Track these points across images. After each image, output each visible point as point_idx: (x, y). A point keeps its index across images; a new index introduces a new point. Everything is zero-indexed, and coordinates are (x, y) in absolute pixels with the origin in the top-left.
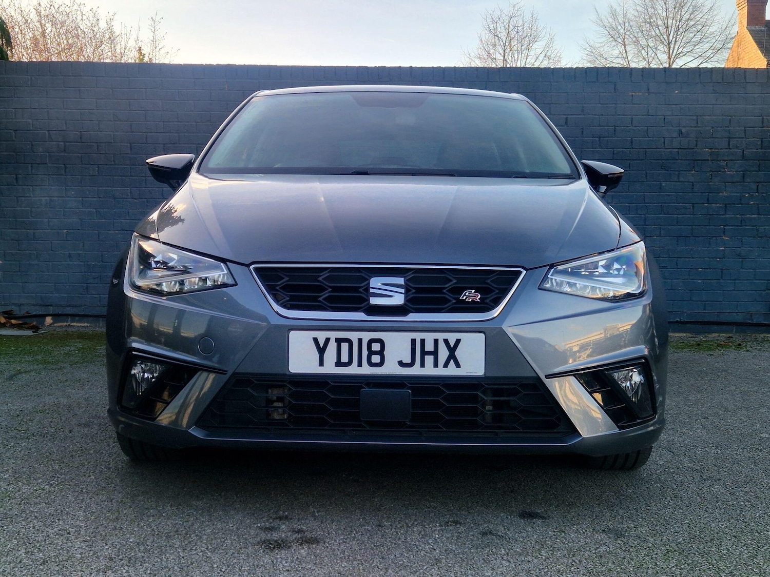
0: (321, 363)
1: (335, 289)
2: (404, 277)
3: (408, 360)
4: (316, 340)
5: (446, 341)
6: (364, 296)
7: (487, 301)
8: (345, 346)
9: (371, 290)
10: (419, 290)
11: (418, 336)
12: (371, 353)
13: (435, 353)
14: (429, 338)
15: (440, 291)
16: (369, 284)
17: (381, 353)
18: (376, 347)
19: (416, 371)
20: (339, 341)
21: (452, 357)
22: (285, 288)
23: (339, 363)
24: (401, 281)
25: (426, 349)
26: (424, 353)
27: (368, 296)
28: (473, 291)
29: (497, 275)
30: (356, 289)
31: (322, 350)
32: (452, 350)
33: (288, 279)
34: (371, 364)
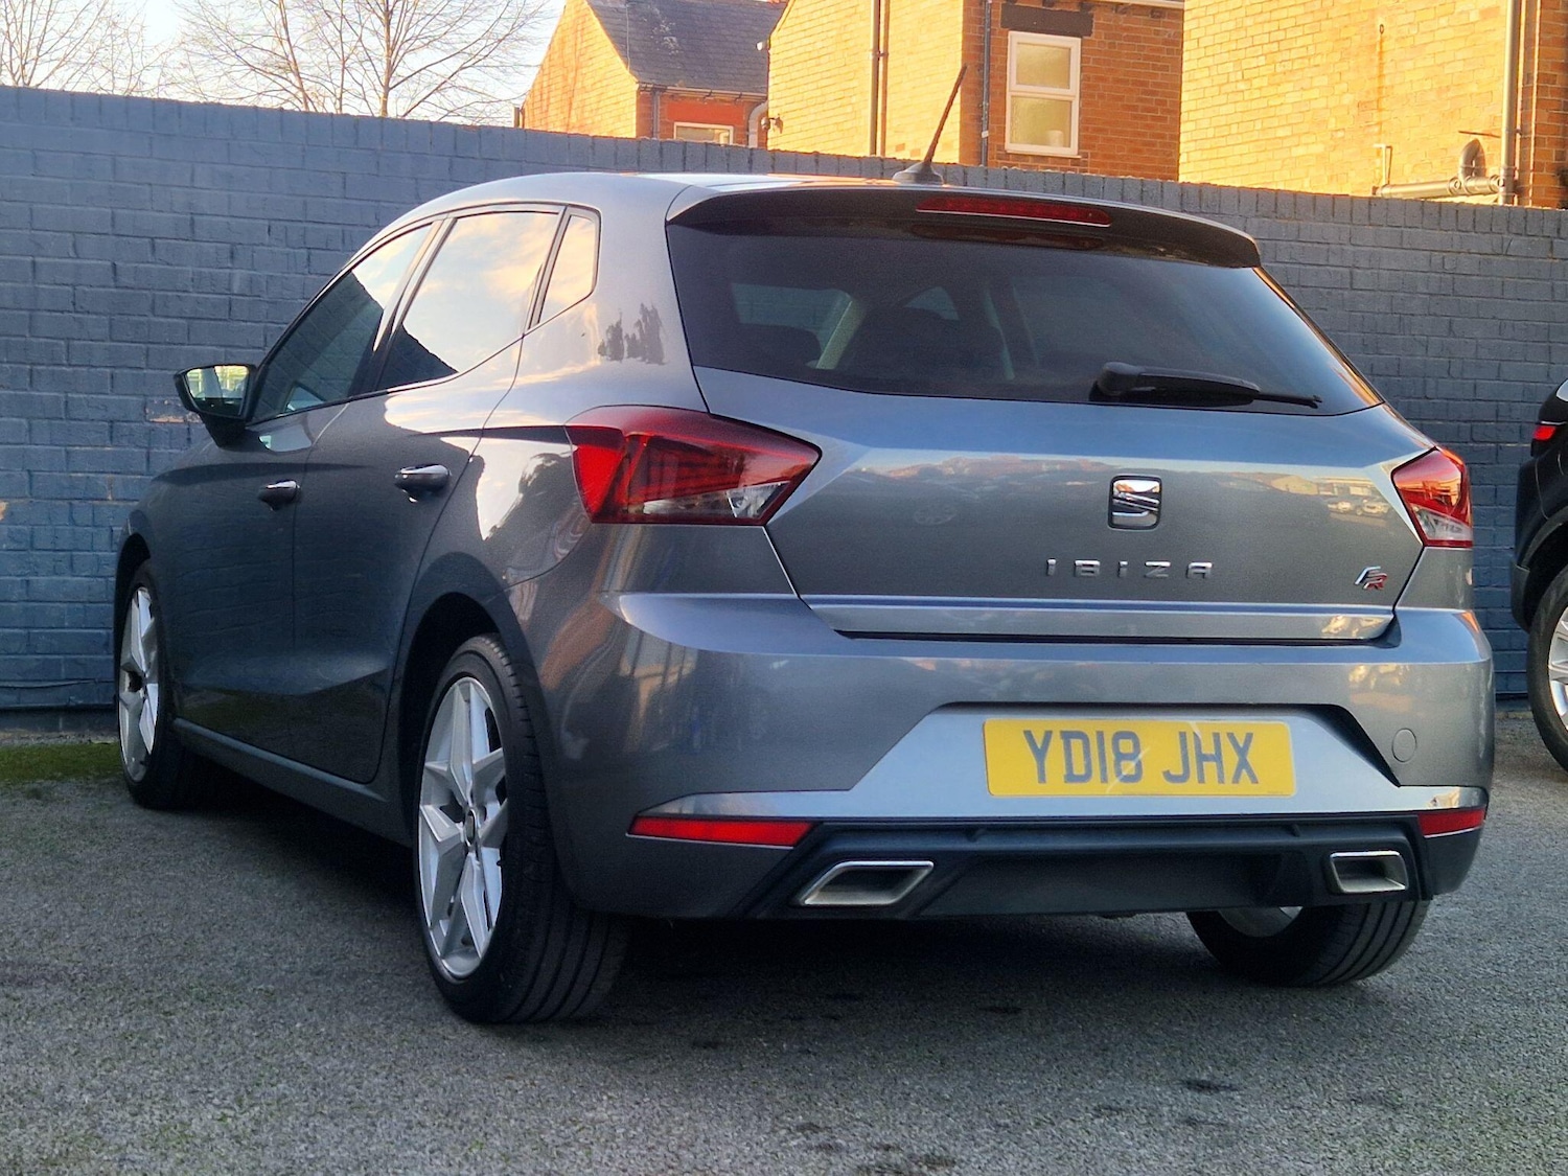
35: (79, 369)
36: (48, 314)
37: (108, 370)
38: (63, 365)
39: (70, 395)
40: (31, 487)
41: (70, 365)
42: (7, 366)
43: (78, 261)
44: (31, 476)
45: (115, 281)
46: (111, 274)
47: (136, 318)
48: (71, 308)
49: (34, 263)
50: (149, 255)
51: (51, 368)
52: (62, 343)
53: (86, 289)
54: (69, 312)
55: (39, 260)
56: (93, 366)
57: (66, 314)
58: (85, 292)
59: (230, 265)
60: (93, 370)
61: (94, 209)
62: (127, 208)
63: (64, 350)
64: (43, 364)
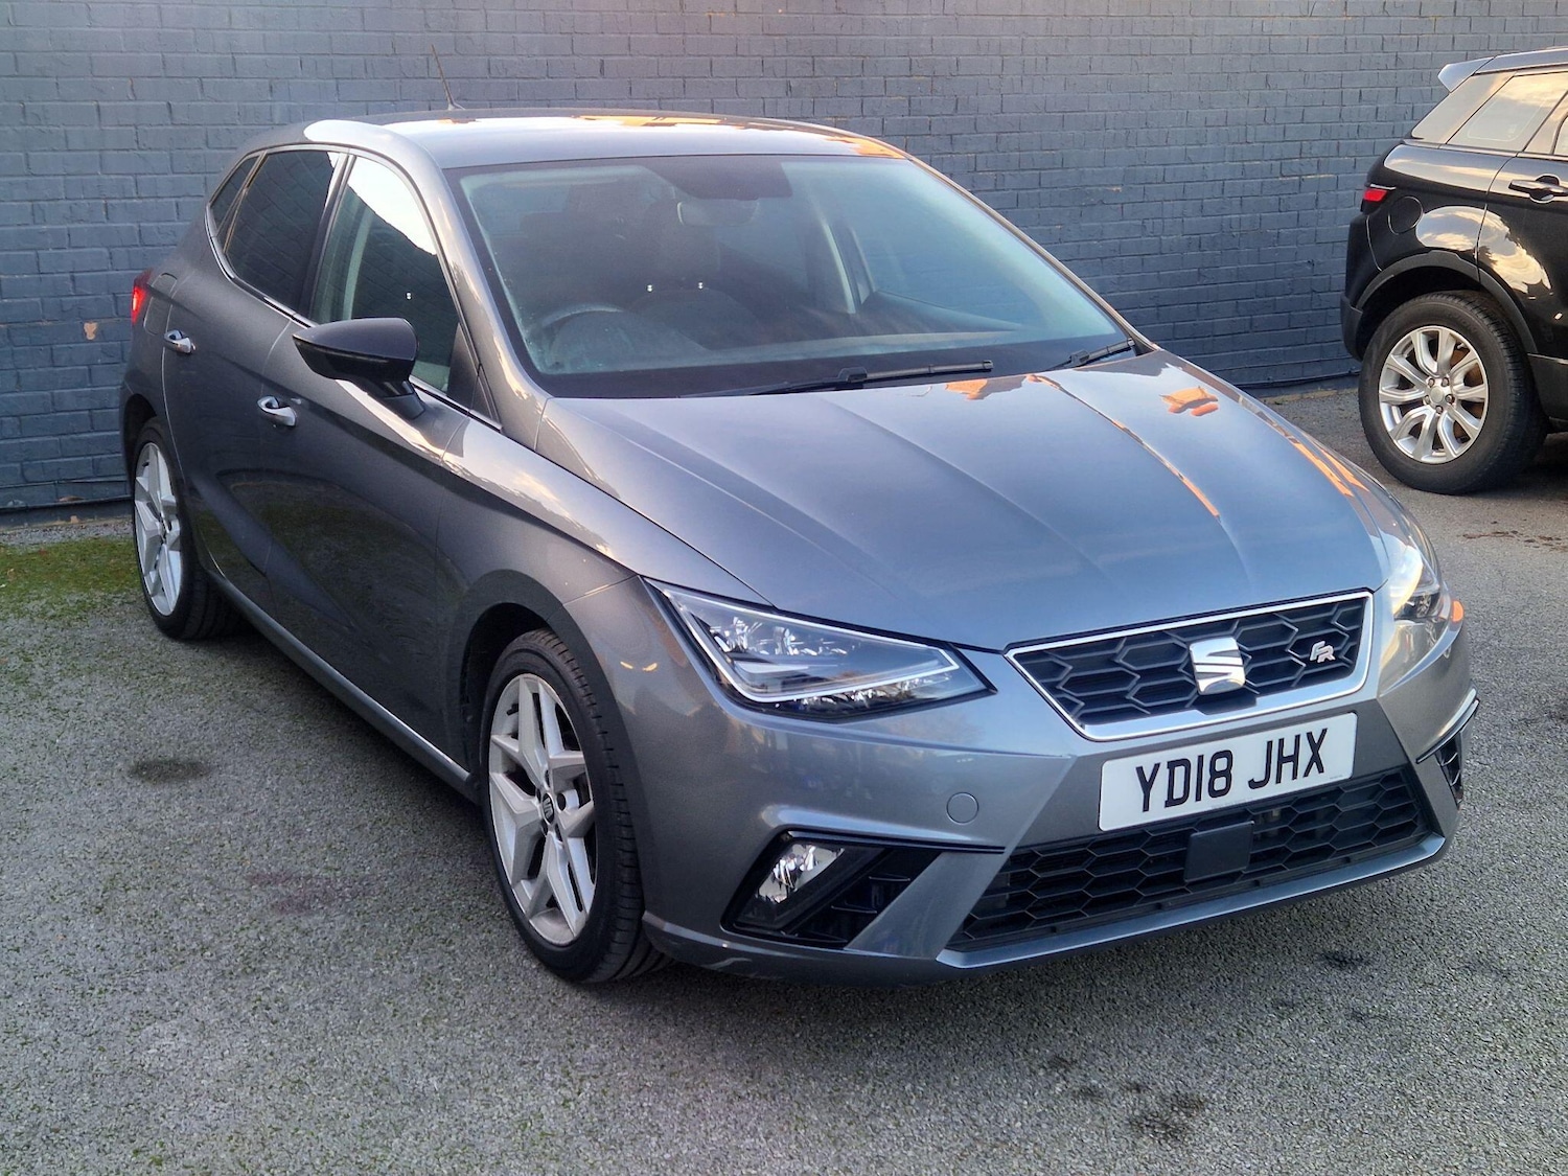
0: (1146, 808)
1: (1146, 675)
2: (1233, 635)
3: (1260, 777)
4: (1140, 770)
5: (1310, 735)
6: (1190, 681)
7: (1342, 656)
8: (1180, 771)
9: (1198, 669)
10: (1257, 655)
11: (1274, 735)
12: (1214, 774)
13: (1294, 758)
14: (1288, 734)
15: (1281, 651)
16: (1189, 656)
17: (1227, 774)
18: (1221, 764)
19: (1271, 790)
20: (1172, 765)
21: (1316, 759)
22: (1074, 684)
23: (1171, 802)
24: (1231, 644)
25: (1285, 755)
26: (1282, 760)
27: (1194, 679)
28: (1323, 642)
29: (1338, 608)
30: (1173, 670)
31: (1147, 786)
32: (1315, 747)
33: (1070, 668)
34: (1214, 793)
35: (147, 200)
36: (116, 152)
37: (173, 200)
38: (133, 198)
39: (142, 224)
40: (116, 307)
41: (140, 198)
42: (84, 202)
43: (137, 103)
44: (116, 298)
45: (172, 119)
46: (167, 113)
47: (194, 152)
48: (136, 147)
49: (98, 107)
50: (199, 94)
51: (123, 201)
52: (131, 177)
53: (147, 128)
54: (134, 150)
55: (101, 104)
56: (159, 197)
57: (131, 152)
58: (145, 131)
59: (270, 98)
60: (160, 200)
61: (146, 55)
62: (176, 52)
63: (133, 184)
64: (115, 198)
